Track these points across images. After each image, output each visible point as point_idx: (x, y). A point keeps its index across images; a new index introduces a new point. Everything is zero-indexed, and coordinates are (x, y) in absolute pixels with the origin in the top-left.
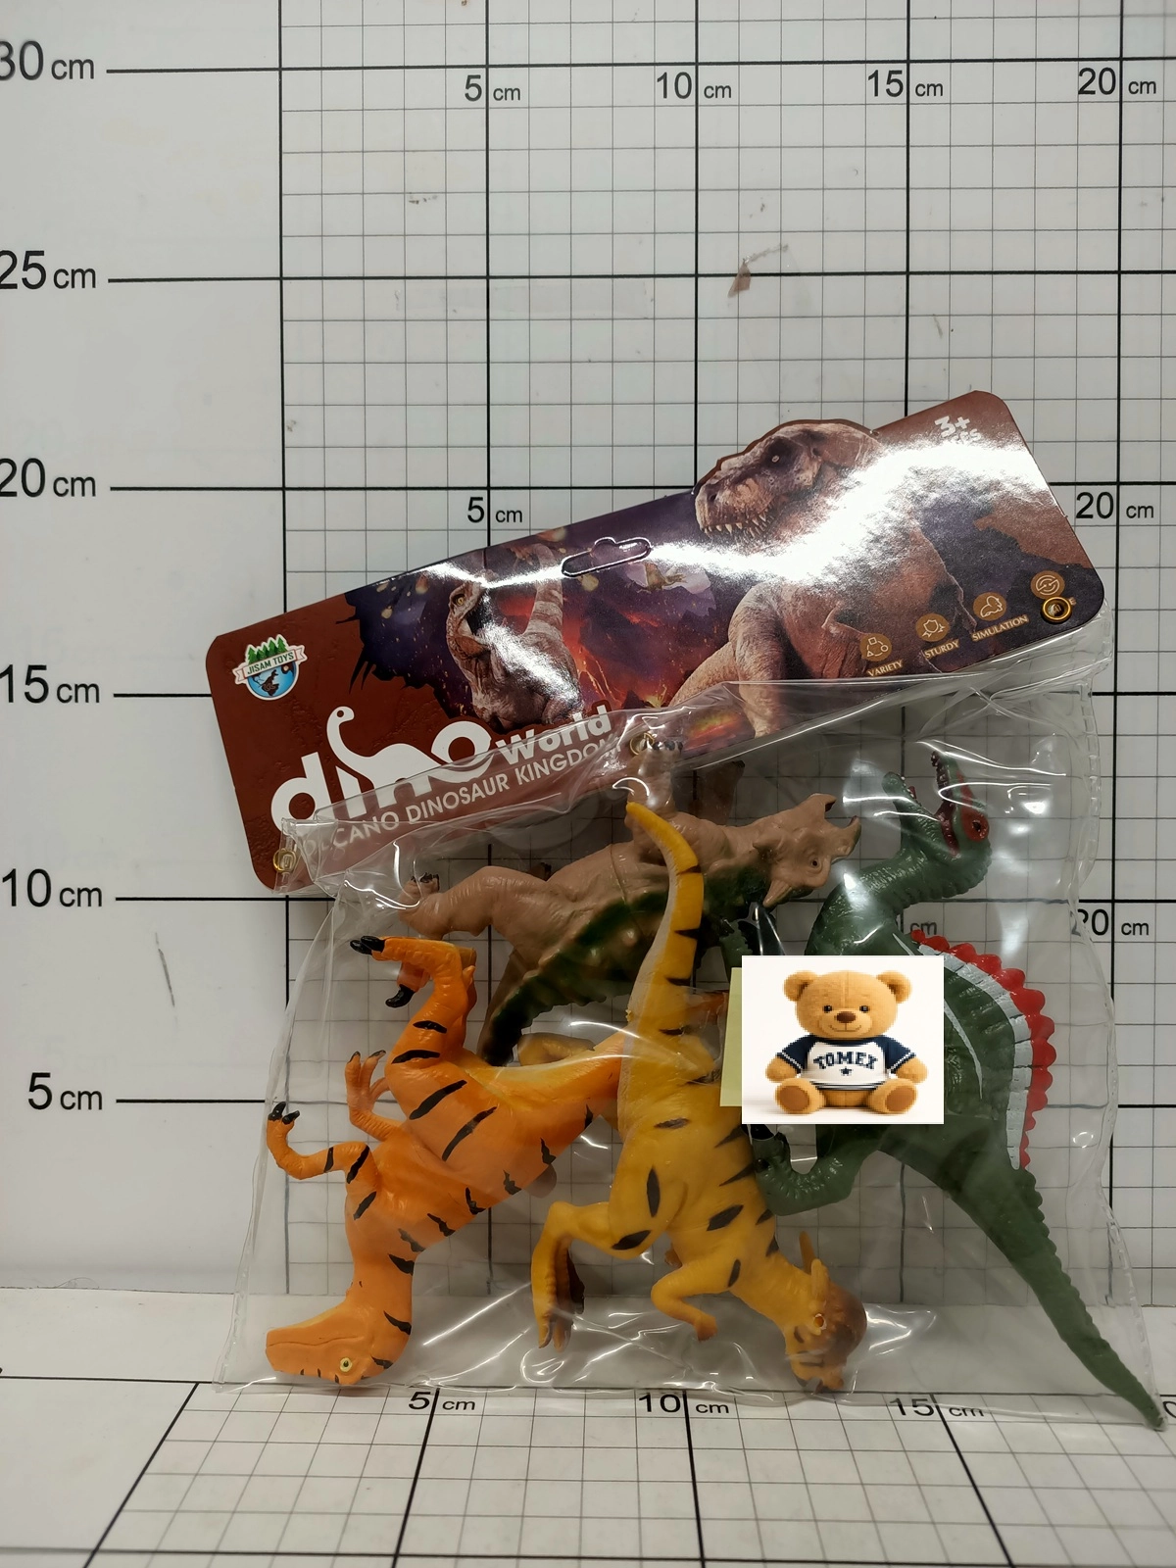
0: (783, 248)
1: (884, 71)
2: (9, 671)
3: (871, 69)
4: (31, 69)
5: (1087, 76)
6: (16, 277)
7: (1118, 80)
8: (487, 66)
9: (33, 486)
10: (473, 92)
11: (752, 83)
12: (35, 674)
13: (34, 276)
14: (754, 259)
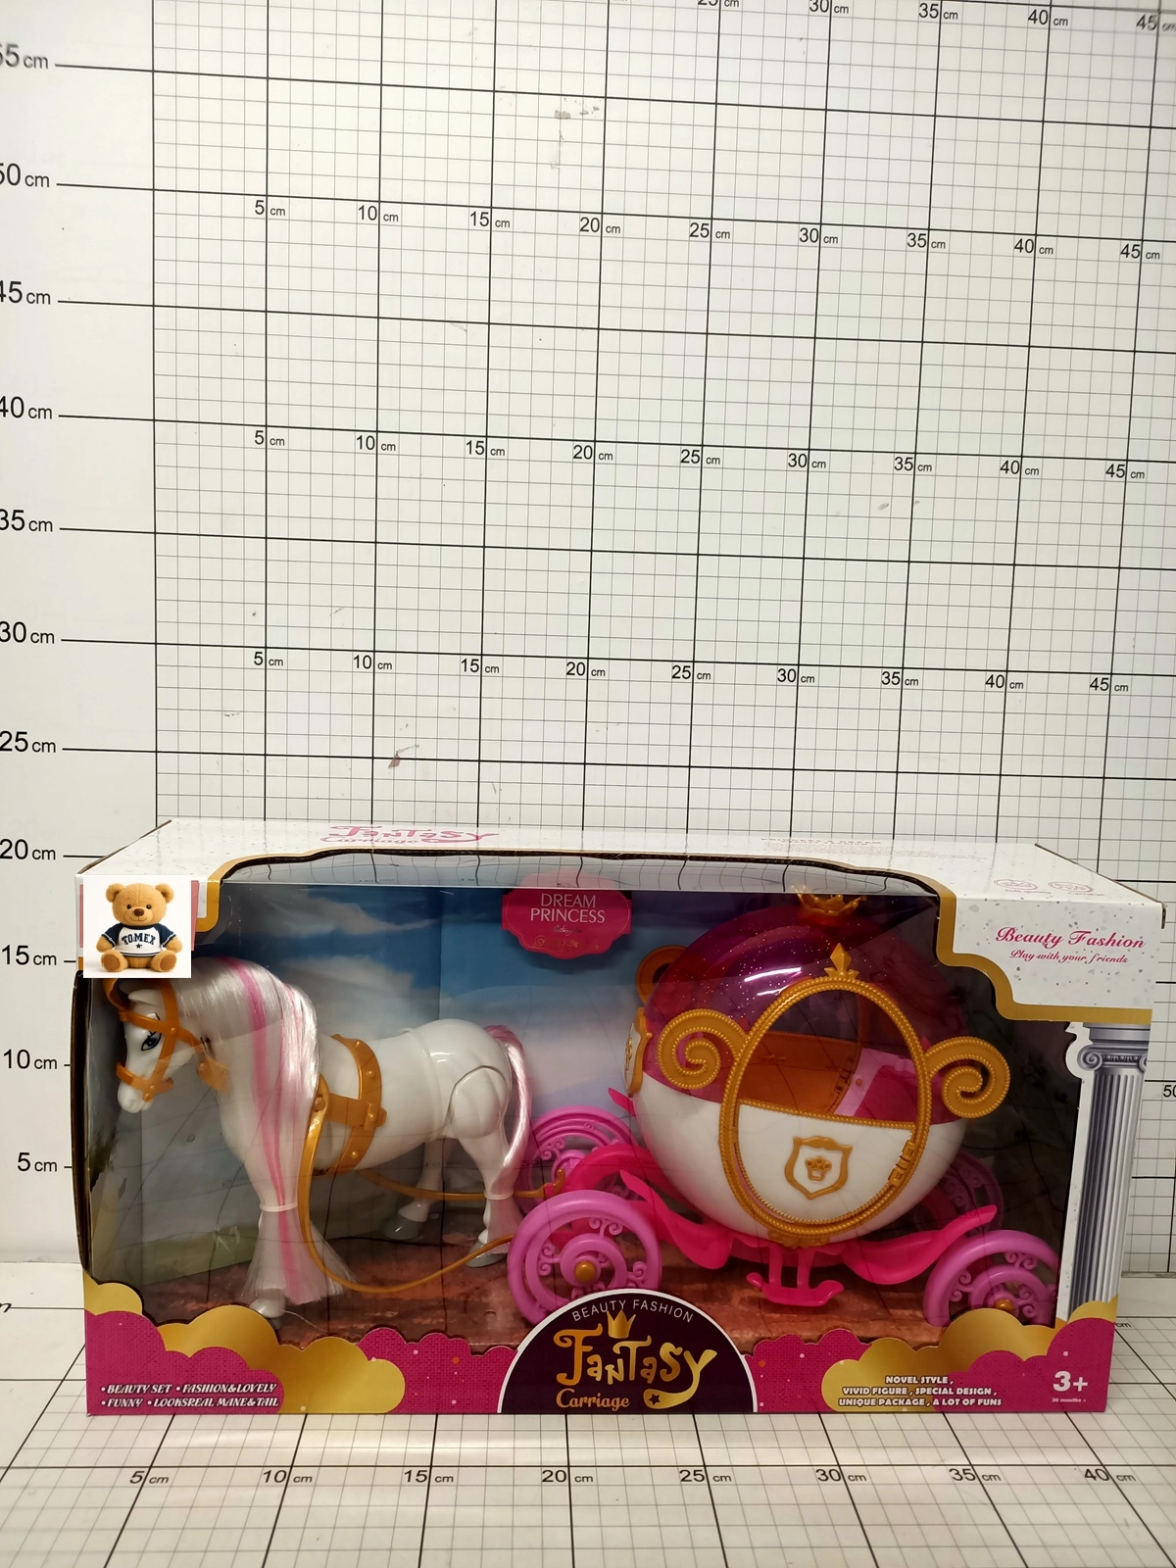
0: (416, 746)
1: (469, 659)
2: (8, 948)
3: (463, 658)
4: (20, 637)
5: (571, 666)
6: (12, 744)
7: (586, 669)
8: (266, 648)
9: (22, 854)
10: (258, 661)
11: (403, 663)
12: (22, 950)
13: (21, 745)
14: (402, 751)
